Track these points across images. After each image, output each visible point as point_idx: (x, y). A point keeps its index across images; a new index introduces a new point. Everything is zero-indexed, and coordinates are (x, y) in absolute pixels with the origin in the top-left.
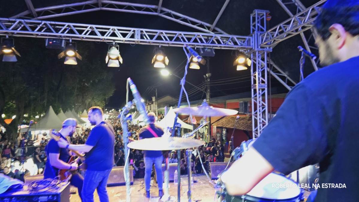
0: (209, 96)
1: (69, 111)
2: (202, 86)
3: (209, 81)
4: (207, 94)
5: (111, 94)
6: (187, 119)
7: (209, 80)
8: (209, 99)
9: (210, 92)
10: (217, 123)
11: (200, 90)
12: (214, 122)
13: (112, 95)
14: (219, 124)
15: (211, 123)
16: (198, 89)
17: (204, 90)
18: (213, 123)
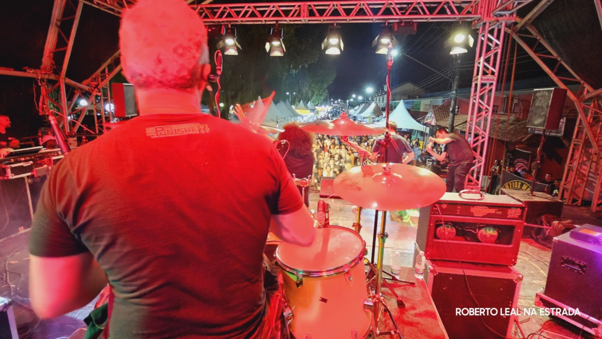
0: (457, 86)
1: (281, 102)
2: (447, 72)
3: (459, 64)
4: (454, 83)
5: (331, 79)
6: (424, 118)
7: (459, 62)
8: (456, 90)
9: (459, 80)
10: (463, 125)
11: (443, 77)
12: (459, 125)
13: (332, 82)
14: (465, 127)
15: (454, 126)
16: (441, 75)
17: (449, 77)
18: (456, 126)
